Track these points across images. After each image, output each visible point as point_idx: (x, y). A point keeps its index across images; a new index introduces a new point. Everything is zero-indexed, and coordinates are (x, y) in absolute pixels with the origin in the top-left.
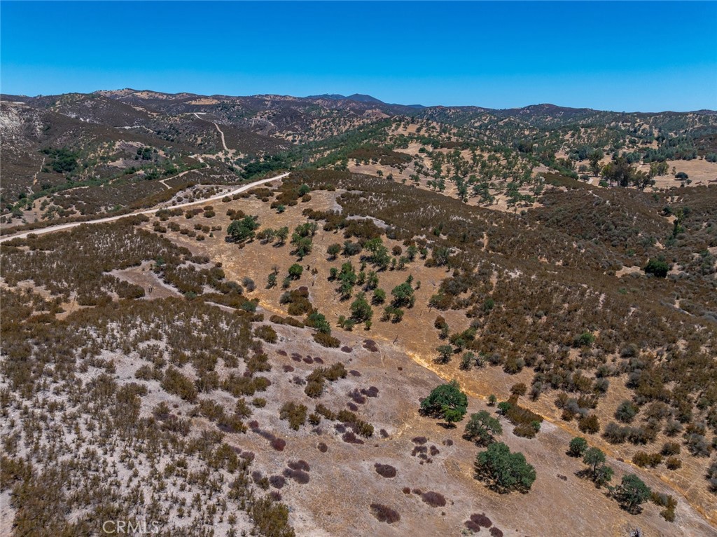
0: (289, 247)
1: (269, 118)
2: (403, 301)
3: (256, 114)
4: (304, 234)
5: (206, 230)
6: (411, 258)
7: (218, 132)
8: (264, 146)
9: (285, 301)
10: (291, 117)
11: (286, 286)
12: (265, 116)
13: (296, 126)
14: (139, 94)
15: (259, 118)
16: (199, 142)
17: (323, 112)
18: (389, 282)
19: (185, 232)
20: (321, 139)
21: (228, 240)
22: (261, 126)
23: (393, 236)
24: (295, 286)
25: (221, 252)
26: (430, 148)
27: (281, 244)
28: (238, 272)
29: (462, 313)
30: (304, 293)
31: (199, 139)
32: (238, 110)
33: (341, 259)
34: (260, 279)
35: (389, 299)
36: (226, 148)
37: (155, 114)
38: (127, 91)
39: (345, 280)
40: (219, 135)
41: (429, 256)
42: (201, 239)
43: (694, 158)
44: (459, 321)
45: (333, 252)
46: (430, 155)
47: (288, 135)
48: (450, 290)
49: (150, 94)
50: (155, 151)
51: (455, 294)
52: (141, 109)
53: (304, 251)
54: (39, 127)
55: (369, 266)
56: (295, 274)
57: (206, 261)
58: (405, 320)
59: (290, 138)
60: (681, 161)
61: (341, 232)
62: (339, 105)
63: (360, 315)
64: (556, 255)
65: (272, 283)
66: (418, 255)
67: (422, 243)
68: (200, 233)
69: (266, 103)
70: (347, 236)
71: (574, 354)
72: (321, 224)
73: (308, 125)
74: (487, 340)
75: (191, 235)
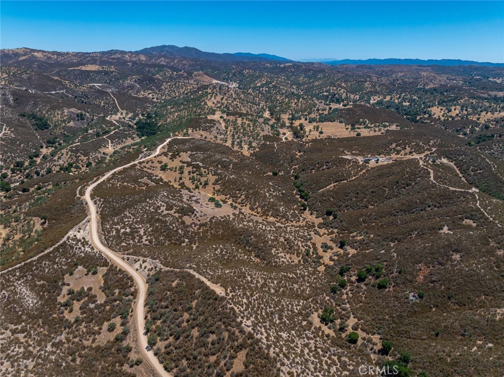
0: (178, 172)
1: (136, 82)
2: (206, 184)
3: (127, 79)
4: (181, 168)
5: (154, 167)
6: (208, 174)
7: (113, 98)
8: (138, 105)
9: (179, 185)
10: (149, 81)
11: (179, 182)
12: (133, 80)
13: (153, 87)
14: (36, 54)
15: (129, 81)
16: (102, 104)
17: (167, 74)
18: (203, 180)
19: (148, 168)
20: (169, 98)
21: (161, 170)
22: (132, 87)
23: (204, 168)
24: (181, 181)
25: (160, 174)
26: (225, 116)
27: (176, 171)
28: (166, 179)
29: (219, 186)
30: (183, 183)
31: (102, 102)
32: (115, 75)
33: (192, 174)
34: (172, 180)
35: (203, 184)
36: (120, 110)
37: (67, 82)
38: (24, 49)
39: (193, 180)
40: (114, 100)
41: (213, 173)
42: (153, 170)
43: (335, 121)
44: (218, 187)
45: (189, 173)
46: (224, 120)
47: (149, 94)
48: (217, 181)
49: (44, 54)
50: (85, 114)
51: (218, 182)
52: (57, 78)
53: (182, 173)
54: (11, 99)
55: (198, 176)
56: (181, 179)
57: (158, 176)
58: (207, 188)
59: (150, 96)
60: (330, 122)
61: (191, 167)
62: (176, 62)
63: (197, 187)
64: (250, 170)
65: (175, 181)
66: (210, 173)
67: (211, 170)
68: (152, 168)
69: (129, 64)
70: (193, 168)
71: (237, 192)
72: (185, 165)
73: (160, 87)
74: (223, 190)
75: (151, 169)
